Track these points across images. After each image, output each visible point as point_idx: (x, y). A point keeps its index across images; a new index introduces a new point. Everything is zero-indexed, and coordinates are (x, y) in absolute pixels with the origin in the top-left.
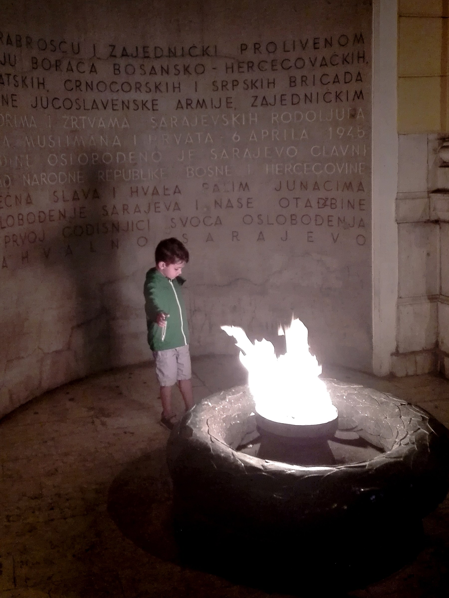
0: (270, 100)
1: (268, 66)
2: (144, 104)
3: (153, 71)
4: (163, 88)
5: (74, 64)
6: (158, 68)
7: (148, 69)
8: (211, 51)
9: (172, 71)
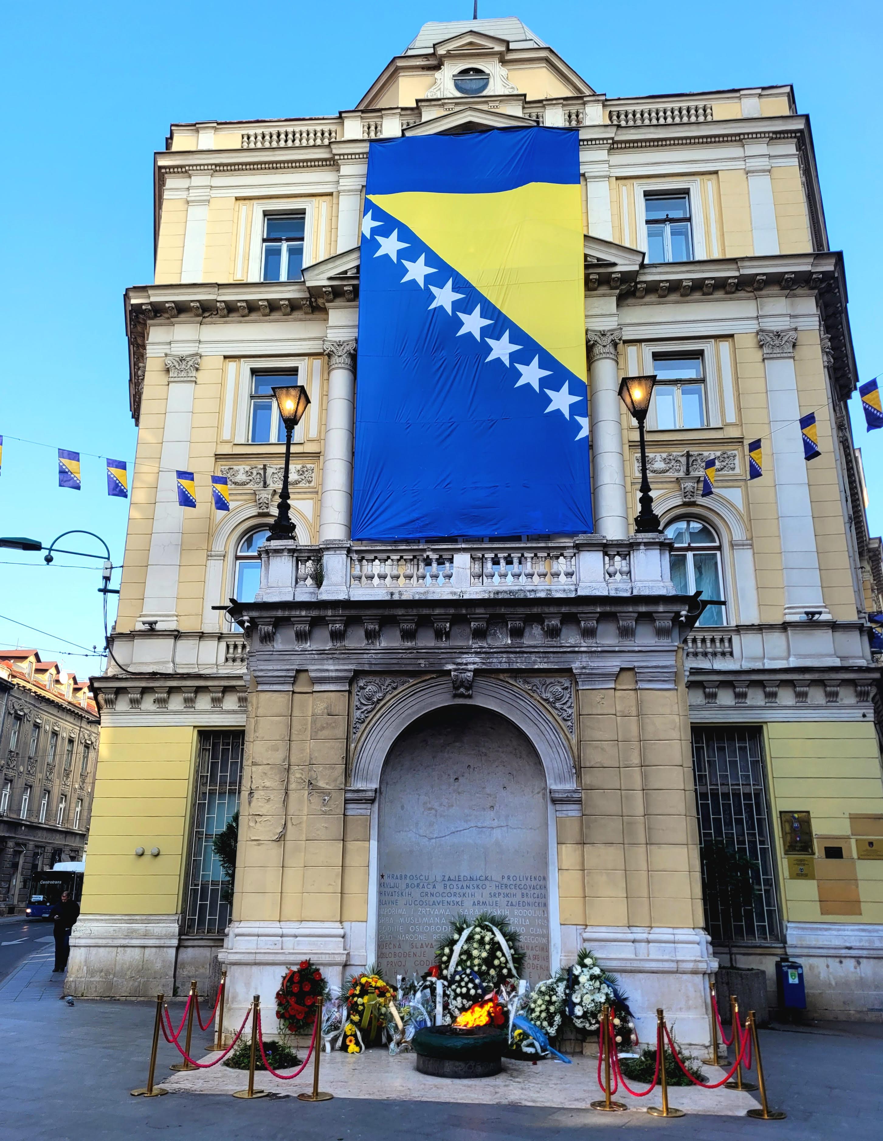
0: (514, 904)
1: (513, 887)
2: (457, 903)
3: (462, 887)
4: (467, 895)
5: (425, 885)
6: (465, 886)
7: (460, 886)
8: (489, 878)
9: (471, 887)
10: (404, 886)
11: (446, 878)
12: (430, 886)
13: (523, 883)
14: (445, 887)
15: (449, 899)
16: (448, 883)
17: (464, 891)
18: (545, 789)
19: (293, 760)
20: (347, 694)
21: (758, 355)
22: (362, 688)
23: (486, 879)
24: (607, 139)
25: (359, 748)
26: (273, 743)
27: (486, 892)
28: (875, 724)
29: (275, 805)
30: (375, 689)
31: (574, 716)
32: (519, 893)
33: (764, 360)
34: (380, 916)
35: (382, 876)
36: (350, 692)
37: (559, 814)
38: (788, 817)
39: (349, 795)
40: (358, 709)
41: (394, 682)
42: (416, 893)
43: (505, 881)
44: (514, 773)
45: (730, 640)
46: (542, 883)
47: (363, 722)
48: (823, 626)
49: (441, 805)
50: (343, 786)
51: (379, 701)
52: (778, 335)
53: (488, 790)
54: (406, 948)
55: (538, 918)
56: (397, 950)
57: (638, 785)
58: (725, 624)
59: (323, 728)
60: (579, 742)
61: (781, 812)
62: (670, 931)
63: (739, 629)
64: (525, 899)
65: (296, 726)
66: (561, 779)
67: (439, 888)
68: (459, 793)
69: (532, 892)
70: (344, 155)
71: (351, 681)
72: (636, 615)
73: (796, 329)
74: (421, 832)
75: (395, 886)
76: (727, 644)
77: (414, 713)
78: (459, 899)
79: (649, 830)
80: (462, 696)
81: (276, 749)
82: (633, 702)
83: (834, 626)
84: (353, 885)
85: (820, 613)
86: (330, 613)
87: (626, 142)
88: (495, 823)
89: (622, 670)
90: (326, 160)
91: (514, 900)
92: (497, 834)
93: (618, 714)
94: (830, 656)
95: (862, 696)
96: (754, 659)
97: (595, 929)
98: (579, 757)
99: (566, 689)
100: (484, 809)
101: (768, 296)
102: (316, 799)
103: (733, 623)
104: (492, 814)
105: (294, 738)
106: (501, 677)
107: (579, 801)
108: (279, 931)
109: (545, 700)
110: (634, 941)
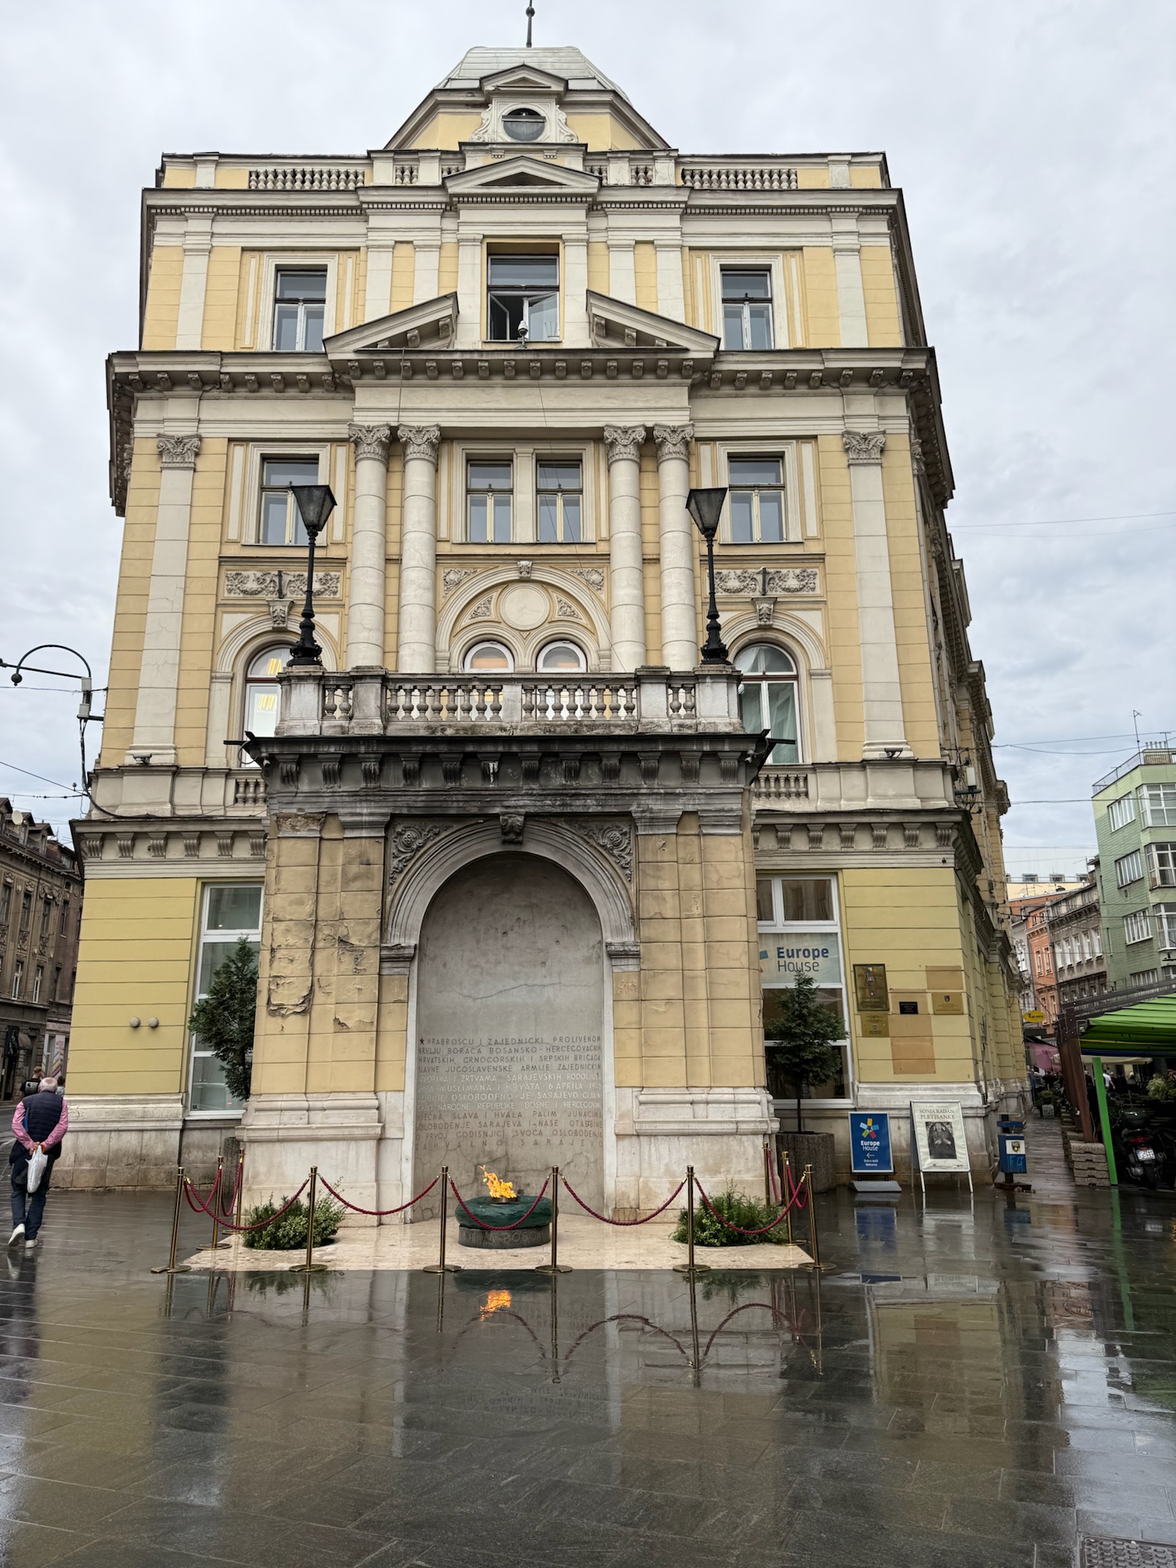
0: (566, 1067)
1: (565, 1049)
2: (505, 1068)
3: (510, 1051)
4: (515, 1060)
5: (470, 1049)
6: (513, 1050)
7: (508, 1050)
8: (539, 1040)
9: (520, 1050)
10: (446, 1052)
11: (493, 1042)
12: (475, 1051)
13: (576, 1045)
14: (491, 1051)
15: (495, 1065)
16: (495, 1047)
17: (512, 1055)
18: (600, 942)
19: (321, 914)
20: (382, 840)
21: (842, 460)
22: (400, 834)
23: (537, 1041)
24: (680, 203)
25: (396, 901)
26: (297, 896)
27: (536, 1056)
28: (956, 871)
29: (300, 966)
30: (414, 835)
31: (633, 864)
32: (572, 1055)
33: (849, 465)
34: (419, 1085)
35: (422, 1041)
36: (386, 838)
37: (616, 970)
38: (859, 970)
39: (385, 953)
40: (396, 857)
41: (436, 827)
42: (459, 1059)
43: (557, 1043)
44: (568, 925)
45: (806, 779)
46: (596, 1044)
47: (401, 872)
48: (904, 764)
49: (487, 962)
50: (378, 943)
51: (419, 848)
52: (865, 438)
53: (539, 945)
54: (448, 1119)
55: (592, 1081)
56: (438, 1122)
57: (700, 937)
58: (801, 762)
59: (355, 878)
60: (638, 891)
61: (854, 966)
62: (731, 1090)
63: (816, 767)
64: (579, 1062)
65: (325, 876)
66: (618, 931)
67: (485, 1052)
68: (508, 948)
69: (586, 1053)
70: (373, 203)
71: (388, 827)
72: (700, 754)
73: (884, 433)
74: (465, 992)
75: (436, 1051)
76: (802, 784)
77: (458, 861)
78: (506, 1064)
79: (711, 984)
80: (511, 842)
81: (301, 903)
82: (696, 848)
83: (915, 764)
84: (389, 1051)
85: (901, 751)
86: (363, 749)
87: (700, 207)
88: (547, 981)
89: (685, 813)
90: (352, 208)
91: (566, 1063)
92: (549, 992)
93: (680, 861)
94: (909, 796)
95: (942, 840)
96: (830, 799)
97: (651, 1091)
98: (638, 908)
99: (624, 834)
100: (535, 966)
101: (854, 394)
102: (348, 959)
103: (809, 761)
104: (544, 971)
105: (322, 889)
106: (554, 820)
107: (637, 955)
108: (305, 1104)
109: (602, 846)
110: (692, 1103)
